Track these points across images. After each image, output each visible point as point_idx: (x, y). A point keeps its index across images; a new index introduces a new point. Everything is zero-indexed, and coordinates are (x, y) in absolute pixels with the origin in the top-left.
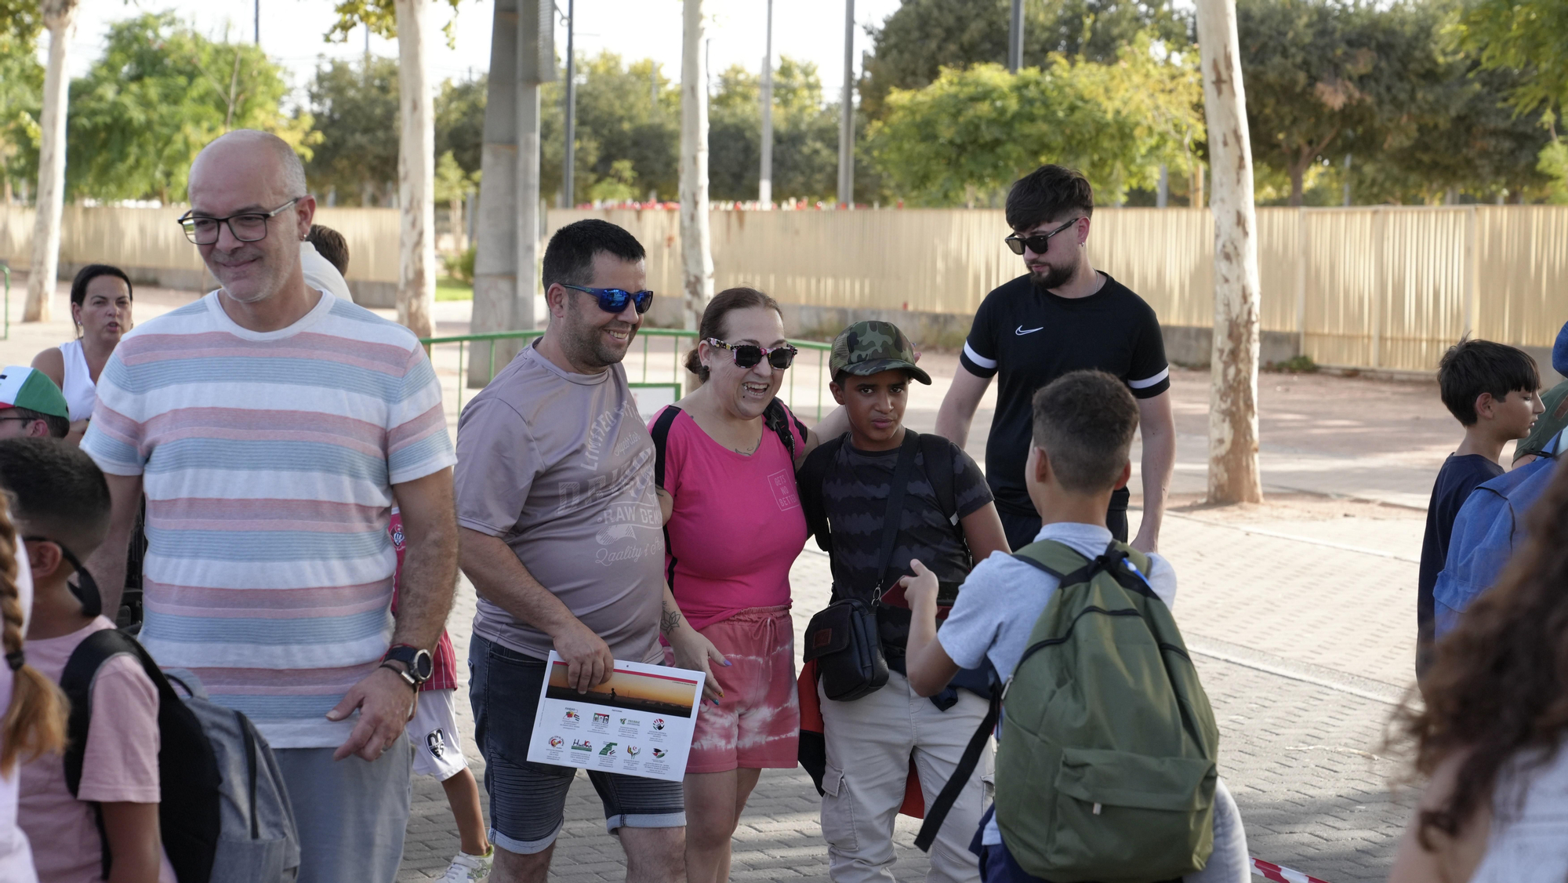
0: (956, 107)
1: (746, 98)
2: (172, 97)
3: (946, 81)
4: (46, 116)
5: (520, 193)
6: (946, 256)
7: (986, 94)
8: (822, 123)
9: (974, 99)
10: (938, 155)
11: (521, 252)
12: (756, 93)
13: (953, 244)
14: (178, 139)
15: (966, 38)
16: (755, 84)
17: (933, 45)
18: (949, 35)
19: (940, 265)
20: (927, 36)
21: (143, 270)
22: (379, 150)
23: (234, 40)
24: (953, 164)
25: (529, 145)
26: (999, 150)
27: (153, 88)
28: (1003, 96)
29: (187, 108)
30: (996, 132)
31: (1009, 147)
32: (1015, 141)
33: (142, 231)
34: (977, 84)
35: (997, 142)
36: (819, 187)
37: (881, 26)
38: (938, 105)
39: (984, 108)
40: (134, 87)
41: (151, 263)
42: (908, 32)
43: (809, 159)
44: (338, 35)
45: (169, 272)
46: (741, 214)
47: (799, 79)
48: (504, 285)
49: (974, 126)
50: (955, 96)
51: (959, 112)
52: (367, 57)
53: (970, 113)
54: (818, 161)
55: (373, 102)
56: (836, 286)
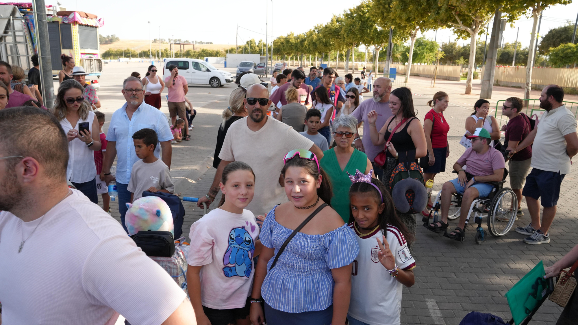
0: (563, 50)
1: (509, 48)
2: (423, 49)
3: (561, 46)
4: (410, 53)
5: (492, 67)
6: (559, 77)
7: (570, 48)
8: (522, 52)
9: (567, 49)
10: (558, 59)
11: (491, 76)
12: (511, 47)
13: (561, 75)
14: (424, 55)
15: (561, 38)
16: (510, 45)
17: (555, 39)
18: (558, 38)
19: (557, 78)
20: (554, 38)
21: (417, 74)
22: (451, 56)
23: (432, 41)
24: (561, 60)
25: (495, 59)
26: (571, 58)
27: (421, 48)
28: (573, 48)
29: (425, 51)
30: (571, 55)
31: (574, 57)
32: (575, 56)
33: (418, 68)
34: (568, 46)
35: (571, 56)
36: (521, 62)
37: (544, 36)
38: (559, 50)
39: (569, 51)
40: (418, 48)
41: (418, 73)
42: (550, 37)
43: (519, 57)
44: (457, 40)
45: (421, 74)
46: (518, 68)
47: (518, 45)
48: (488, 82)
49: (567, 54)
50: (563, 49)
51: (564, 51)
52: (449, 42)
53: (566, 51)
54: (521, 58)
55: (450, 49)
56: (535, 81)
